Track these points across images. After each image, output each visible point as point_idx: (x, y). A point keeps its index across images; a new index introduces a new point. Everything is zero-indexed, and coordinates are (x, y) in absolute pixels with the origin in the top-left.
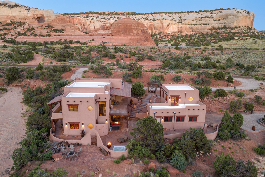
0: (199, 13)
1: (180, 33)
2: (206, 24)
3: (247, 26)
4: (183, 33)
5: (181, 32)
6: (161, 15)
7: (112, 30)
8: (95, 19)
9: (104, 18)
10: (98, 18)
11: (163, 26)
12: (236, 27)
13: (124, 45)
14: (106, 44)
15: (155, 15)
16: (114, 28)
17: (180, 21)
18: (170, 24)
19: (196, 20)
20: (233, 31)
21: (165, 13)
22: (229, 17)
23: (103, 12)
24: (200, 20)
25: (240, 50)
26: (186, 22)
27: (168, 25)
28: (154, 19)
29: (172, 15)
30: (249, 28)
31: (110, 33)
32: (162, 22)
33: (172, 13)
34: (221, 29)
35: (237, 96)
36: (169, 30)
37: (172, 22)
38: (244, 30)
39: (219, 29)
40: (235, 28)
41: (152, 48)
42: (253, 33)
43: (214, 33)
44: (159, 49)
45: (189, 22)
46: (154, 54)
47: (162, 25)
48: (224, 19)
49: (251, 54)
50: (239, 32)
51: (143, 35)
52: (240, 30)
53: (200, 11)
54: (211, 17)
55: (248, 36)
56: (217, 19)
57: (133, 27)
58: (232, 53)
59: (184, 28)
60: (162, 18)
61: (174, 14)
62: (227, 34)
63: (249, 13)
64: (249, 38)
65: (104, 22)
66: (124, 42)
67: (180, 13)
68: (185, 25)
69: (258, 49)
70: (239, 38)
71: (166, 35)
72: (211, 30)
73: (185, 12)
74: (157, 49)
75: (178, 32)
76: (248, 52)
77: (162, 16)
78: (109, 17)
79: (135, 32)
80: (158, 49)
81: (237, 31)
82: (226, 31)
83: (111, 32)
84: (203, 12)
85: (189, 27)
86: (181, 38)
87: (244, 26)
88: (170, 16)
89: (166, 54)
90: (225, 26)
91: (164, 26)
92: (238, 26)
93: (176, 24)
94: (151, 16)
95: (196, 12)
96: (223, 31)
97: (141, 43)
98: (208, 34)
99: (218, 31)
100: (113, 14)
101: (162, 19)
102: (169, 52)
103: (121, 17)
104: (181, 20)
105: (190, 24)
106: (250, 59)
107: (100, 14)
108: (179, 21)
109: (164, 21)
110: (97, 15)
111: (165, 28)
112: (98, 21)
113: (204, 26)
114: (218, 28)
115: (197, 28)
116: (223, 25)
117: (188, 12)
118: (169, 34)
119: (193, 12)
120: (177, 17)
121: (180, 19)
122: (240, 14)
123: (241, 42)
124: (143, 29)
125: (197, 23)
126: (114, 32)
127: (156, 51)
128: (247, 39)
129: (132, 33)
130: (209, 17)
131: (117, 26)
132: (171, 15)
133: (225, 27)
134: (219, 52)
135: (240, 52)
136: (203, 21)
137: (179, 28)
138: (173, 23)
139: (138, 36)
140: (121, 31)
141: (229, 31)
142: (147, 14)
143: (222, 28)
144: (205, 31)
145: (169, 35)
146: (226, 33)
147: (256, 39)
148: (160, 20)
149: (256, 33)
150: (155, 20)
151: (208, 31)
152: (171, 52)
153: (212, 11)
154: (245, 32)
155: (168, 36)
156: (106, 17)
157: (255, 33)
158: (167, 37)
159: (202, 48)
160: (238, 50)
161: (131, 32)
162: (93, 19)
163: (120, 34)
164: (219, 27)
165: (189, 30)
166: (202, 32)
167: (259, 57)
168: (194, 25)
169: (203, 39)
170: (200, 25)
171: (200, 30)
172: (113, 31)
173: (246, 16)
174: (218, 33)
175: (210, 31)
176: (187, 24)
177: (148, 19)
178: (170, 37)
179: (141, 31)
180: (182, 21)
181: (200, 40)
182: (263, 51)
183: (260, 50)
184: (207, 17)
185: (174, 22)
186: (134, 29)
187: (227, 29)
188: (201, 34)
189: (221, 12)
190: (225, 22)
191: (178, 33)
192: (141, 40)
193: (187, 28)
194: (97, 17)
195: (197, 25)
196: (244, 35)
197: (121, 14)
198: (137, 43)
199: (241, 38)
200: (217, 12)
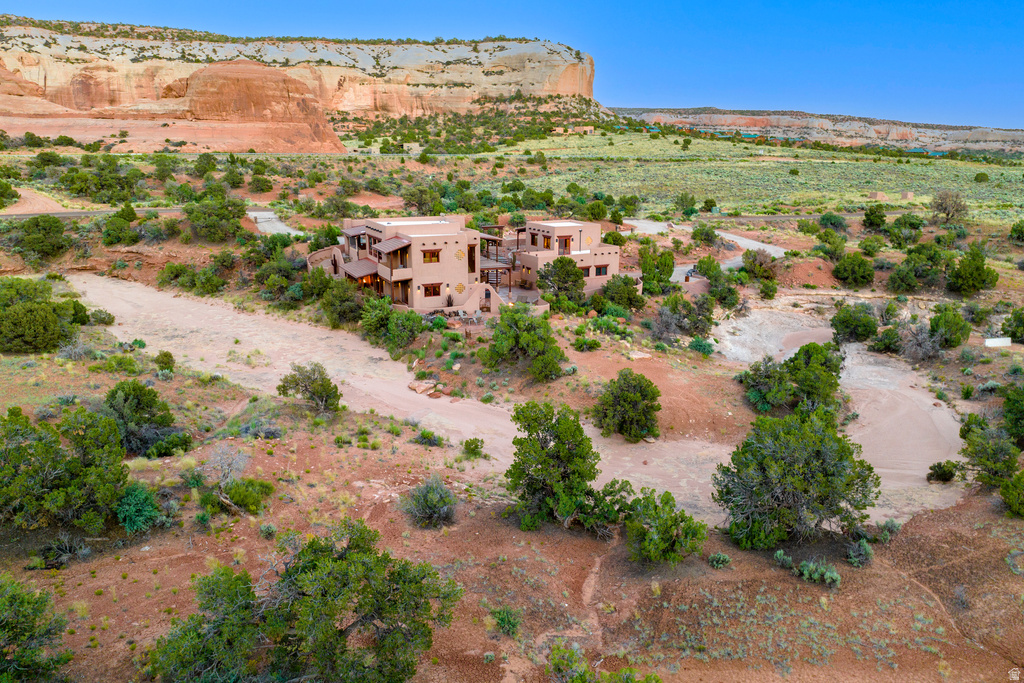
0: (437, 46)
1: (383, 112)
2: (462, 85)
3: (579, 95)
4: (393, 111)
5: (385, 108)
6: (310, 46)
7: (191, 101)
8: (39, 46)
9: (82, 48)
10: (53, 45)
11: (321, 86)
12: (551, 97)
13: (252, 151)
14: (184, 147)
15: (288, 44)
16: (202, 93)
17: (378, 72)
18: (347, 79)
19: (429, 69)
20: (543, 108)
21: (321, 40)
22: (529, 65)
23: (71, 23)
24: (443, 72)
25: (585, 163)
26: (399, 75)
27: (340, 85)
28: (287, 60)
29: (348, 50)
30: (584, 99)
31: (187, 108)
32: (318, 72)
33: (348, 42)
34: (510, 103)
35: (642, 243)
36: (346, 102)
37: (352, 73)
38: (574, 107)
39: (504, 101)
40: (549, 100)
41: (350, 161)
42: (596, 115)
43: (490, 115)
44: (372, 161)
45: (408, 76)
46: (360, 178)
47: (317, 82)
48: (514, 70)
49: (614, 171)
50: (561, 113)
51: (305, 119)
52: (561, 106)
53: (439, 41)
54: (476, 62)
55: (586, 125)
56: (496, 70)
57: (271, 93)
58: (570, 170)
59: (395, 95)
60: (317, 57)
61: (353, 47)
62: (529, 119)
63: (578, 55)
64: (591, 131)
65: (84, 61)
66: (247, 142)
67: (374, 43)
68: (396, 86)
69: (626, 160)
70: (566, 131)
71: (337, 117)
72: (480, 104)
73: (389, 42)
74: (364, 161)
75: (377, 109)
76: (606, 166)
77: (314, 50)
78: (102, 42)
79: (278, 108)
80: (368, 161)
81: (556, 109)
82: (523, 108)
83: (190, 106)
84: (448, 43)
85: (412, 94)
86: (388, 128)
87: (570, 95)
88: (341, 53)
89: (395, 176)
90: (519, 91)
91: (328, 86)
92: (555, 94)
93: (365, 80)
94: (274, 47)
95: (427, 44)
96: (516, 108)
97: (300, 143)
98: (472, 117)
99: (502, 107)
100: (118, 33)
101: (317, 62)
102: (402, 170)
103: (152, 47)
104: (383, 67)
105: (414, 83)
106: (619, 184)
107: (60, 28)
108: (375, 71)
109: (324, 68)
110: (47, 33)
111: (330, 94)
112: (59, 59)
113: (456, 89)
114: (500, 99)
115: (436, 97)
116: (514, 89)
117: (400, 42)
118: (348, 114)
119: (416, 42)
120: (365, 57)
121: (378, 64)
122: (555, 56)
123: (574, 141)
124: (303, 100)
125: (434, 81)
126: (202, 108)
127: (365, 168)
128: (585, 133)
129: (268, 112)
130: (470, 63)
131: (213, 85)
132: (344, 49)
133: (519, 97)
134: (537, 168)
135: (589, 167)
136: (453, 75)
137: (378, 96)
138: (355, 78)
139: (291, 120)
140: (229, 105)
141: (532, 109)
142: (258, 40)
143: (511, 100)
144: (464, 107)
145: (348, 118)
146: (525, 114)
147: (609, 134)
148: (311, 64)
149: (604, 116)
150: (290, 64)
151: (472, 107)
152: (408, 171)
153: (474, 42)
154: (574, 112)
155: (344, 120)
156: (87, 41)
157: (601, 115)
158: (340, 124)
159: (491, 159)
160: (581, 163)
161: (265, 109)
162: (33, 49)
163: (224, 113)
164: (502, 95)
165: (412, 102)
166: (454, 111)
167: (635, 179)
168: (426, 85)
169: (463, 133)
170: (445, 88)
171: (446, 102)
172: (196, 102)
173: (574, 65)
174: (500, 114)
175: (477, 106)
176: (401, 83)
177: (265, 59)
178: (351, 125)
179: (298, 104)
180: (384, 72)
181: (454, 135)
182: (638, 163)
183: (632, 163)
184: (464, 61)
185: (359, 74)
186: (273, 97)
187: (527, 101)
188: (451, 116)
189: (502, 49)
190: (519, 79)
191: (377, 113)
192: (299, 133)
193: (402, 96)
194: (50, 41)
195: (435, 86)
196: (573, 120)
197: (149, 33)
198: (289, 145)
199: (570, 131)
200: (490, 45)
